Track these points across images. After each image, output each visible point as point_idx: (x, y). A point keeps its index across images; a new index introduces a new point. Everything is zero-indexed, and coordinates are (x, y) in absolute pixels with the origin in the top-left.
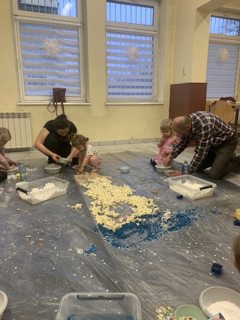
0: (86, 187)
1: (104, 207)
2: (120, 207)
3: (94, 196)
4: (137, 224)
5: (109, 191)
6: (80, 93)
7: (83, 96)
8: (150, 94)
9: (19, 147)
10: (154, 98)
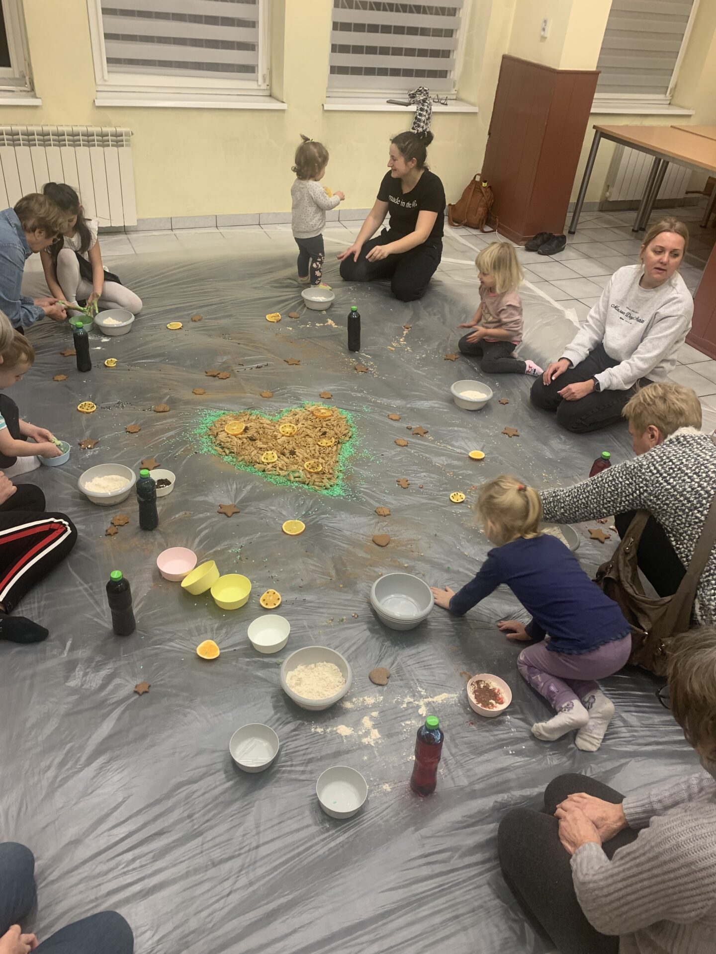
7: (264, 79)
9: (104, 223)
10: (454, 87)
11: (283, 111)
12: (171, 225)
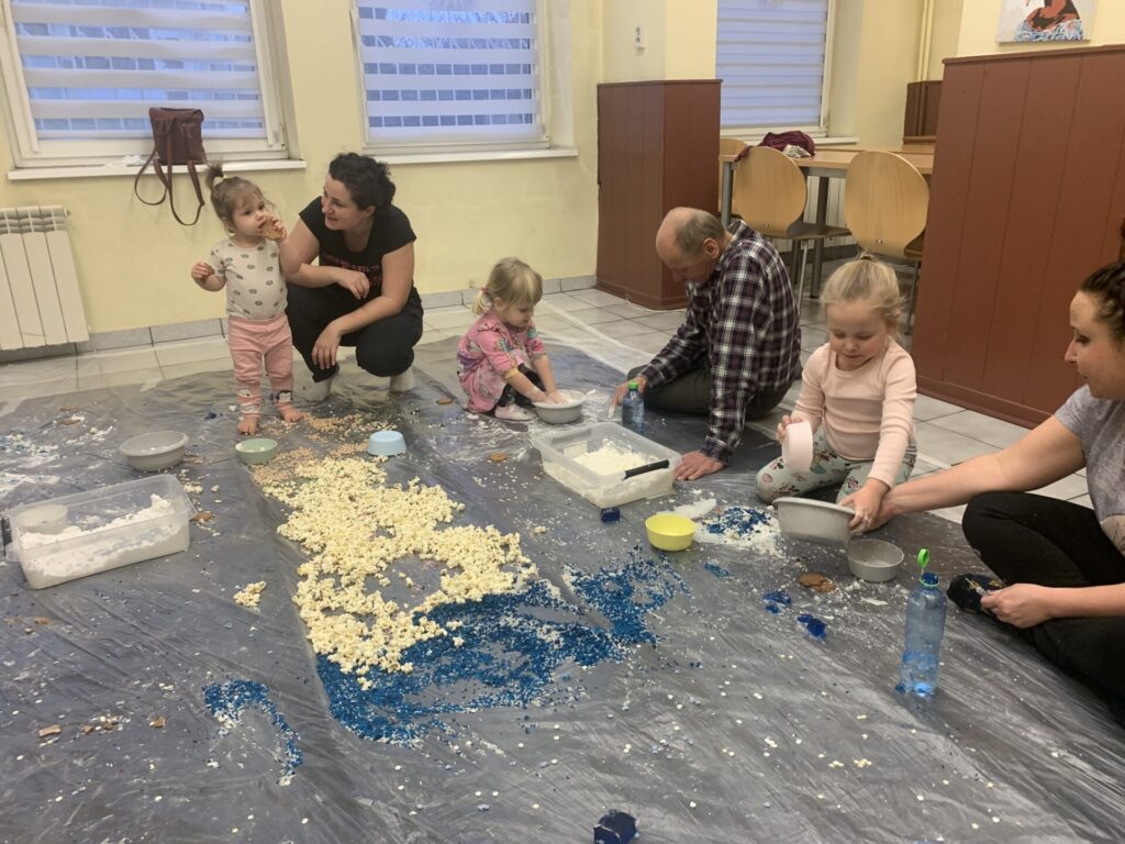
0: (287, 500)
1: (344, 580)
2: (402, 575)
3: (313, 540)
4: (454, 638)
5: (369, 514)
6: (260, 125)
7: (276, 137)
8: (529, 118)
9: (35, 342)
10: (544, 132)
11: (302, 170)
12: (151, 337)
